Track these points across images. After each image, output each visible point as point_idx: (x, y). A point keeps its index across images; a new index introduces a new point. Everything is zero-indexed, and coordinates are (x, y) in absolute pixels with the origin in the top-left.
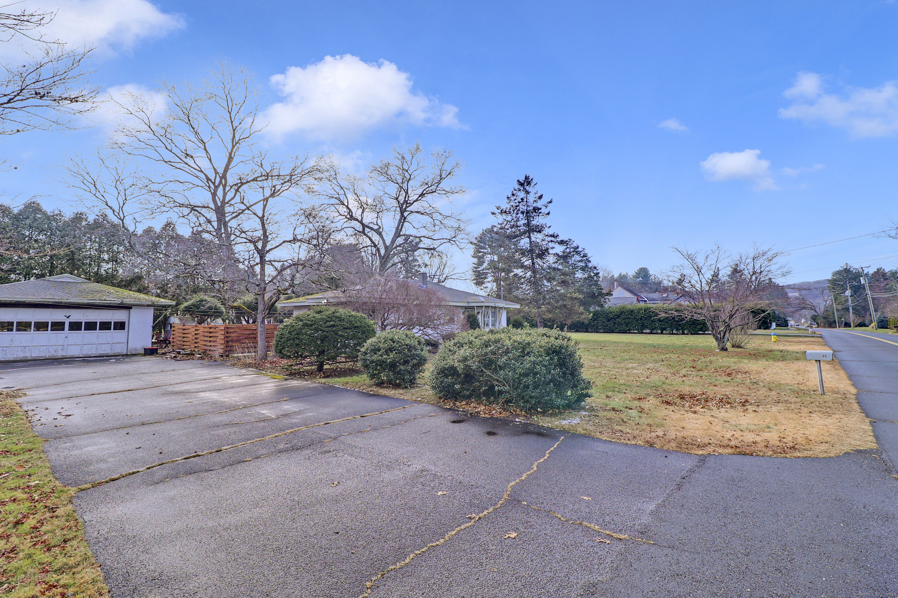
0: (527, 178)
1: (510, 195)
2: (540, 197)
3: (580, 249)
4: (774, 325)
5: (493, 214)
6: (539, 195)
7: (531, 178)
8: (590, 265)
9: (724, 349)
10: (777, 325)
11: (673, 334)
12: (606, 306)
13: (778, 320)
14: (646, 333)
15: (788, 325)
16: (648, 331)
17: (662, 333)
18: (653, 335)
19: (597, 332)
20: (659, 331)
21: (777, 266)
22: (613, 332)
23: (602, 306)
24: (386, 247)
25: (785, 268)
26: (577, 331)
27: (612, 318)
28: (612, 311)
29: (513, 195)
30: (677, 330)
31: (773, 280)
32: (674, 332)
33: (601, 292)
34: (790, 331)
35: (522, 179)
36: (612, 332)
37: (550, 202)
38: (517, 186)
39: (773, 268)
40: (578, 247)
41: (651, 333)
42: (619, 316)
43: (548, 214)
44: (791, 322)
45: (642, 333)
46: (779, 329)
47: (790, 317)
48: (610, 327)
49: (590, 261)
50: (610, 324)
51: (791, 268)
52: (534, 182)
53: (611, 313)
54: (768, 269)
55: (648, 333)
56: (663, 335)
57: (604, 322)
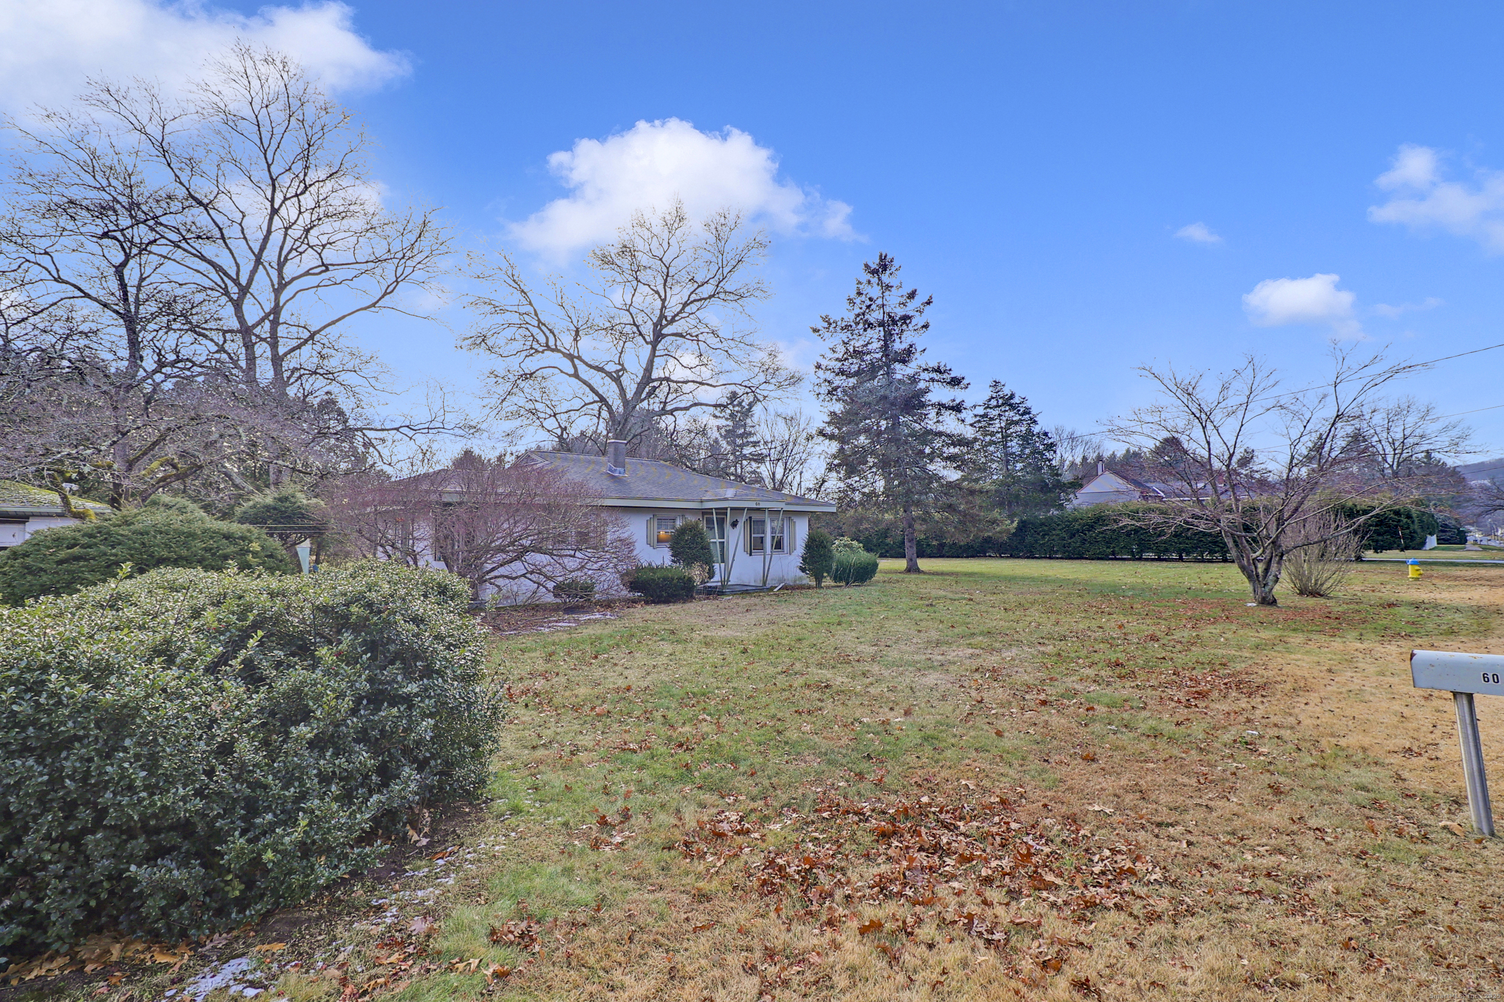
0: (883, 258)
1: (853, 294)
2: (912, 295)
3: (1016, 400)
4: (1432, 541)
5: (815, 331)
6: (910, 291)
7: (889, 258)
8: (1036, 429)
9: (1268, 601)
10: (1440, 541)
11: (1203, 561)
12: (1069, 507)
13: (1442, 531)
14: (1147, 560)
15: (1466, 541)
16: (1152, 555)
17: (1181, 559)
18: (1165, 564)
19: (1050, 558)
20: (1174, 556)
21: (1439, 425)
22: (1081, 558)
23: (1061, 507)
24: (626, 402)
25: (1457, 429)
26: (1012, 556)
27: (1078, 531)
28: (1079, 516)
29: (859, 294)
30: (1212, 552)
31: (1435, 455)
32: (1205, 555)
33: (1059, 481)
34: (1470, 554)
35: (874, 264)
36: (1078, 556)
37: (929, 303)
38: (865, 277)
39: (1430, 428)
40: (1012, 396)
41: (1159, 559)
42: (1091, 527)
43: (926, 326)
44: (1475, 535)
45: (1140, 559)
46: (1443, 549)
47: (1472, 524)
48: (1074, 548)
49: (1035, 422)
50: (1076, 542)
51: (1469, 428)
52: (896, 264)
53: (1076, 520)
54: (1418, 432)
55: (1153, 560)
56: (1181, 564)
57: (1063, 539)
